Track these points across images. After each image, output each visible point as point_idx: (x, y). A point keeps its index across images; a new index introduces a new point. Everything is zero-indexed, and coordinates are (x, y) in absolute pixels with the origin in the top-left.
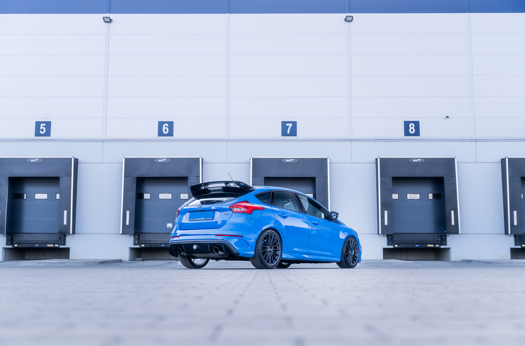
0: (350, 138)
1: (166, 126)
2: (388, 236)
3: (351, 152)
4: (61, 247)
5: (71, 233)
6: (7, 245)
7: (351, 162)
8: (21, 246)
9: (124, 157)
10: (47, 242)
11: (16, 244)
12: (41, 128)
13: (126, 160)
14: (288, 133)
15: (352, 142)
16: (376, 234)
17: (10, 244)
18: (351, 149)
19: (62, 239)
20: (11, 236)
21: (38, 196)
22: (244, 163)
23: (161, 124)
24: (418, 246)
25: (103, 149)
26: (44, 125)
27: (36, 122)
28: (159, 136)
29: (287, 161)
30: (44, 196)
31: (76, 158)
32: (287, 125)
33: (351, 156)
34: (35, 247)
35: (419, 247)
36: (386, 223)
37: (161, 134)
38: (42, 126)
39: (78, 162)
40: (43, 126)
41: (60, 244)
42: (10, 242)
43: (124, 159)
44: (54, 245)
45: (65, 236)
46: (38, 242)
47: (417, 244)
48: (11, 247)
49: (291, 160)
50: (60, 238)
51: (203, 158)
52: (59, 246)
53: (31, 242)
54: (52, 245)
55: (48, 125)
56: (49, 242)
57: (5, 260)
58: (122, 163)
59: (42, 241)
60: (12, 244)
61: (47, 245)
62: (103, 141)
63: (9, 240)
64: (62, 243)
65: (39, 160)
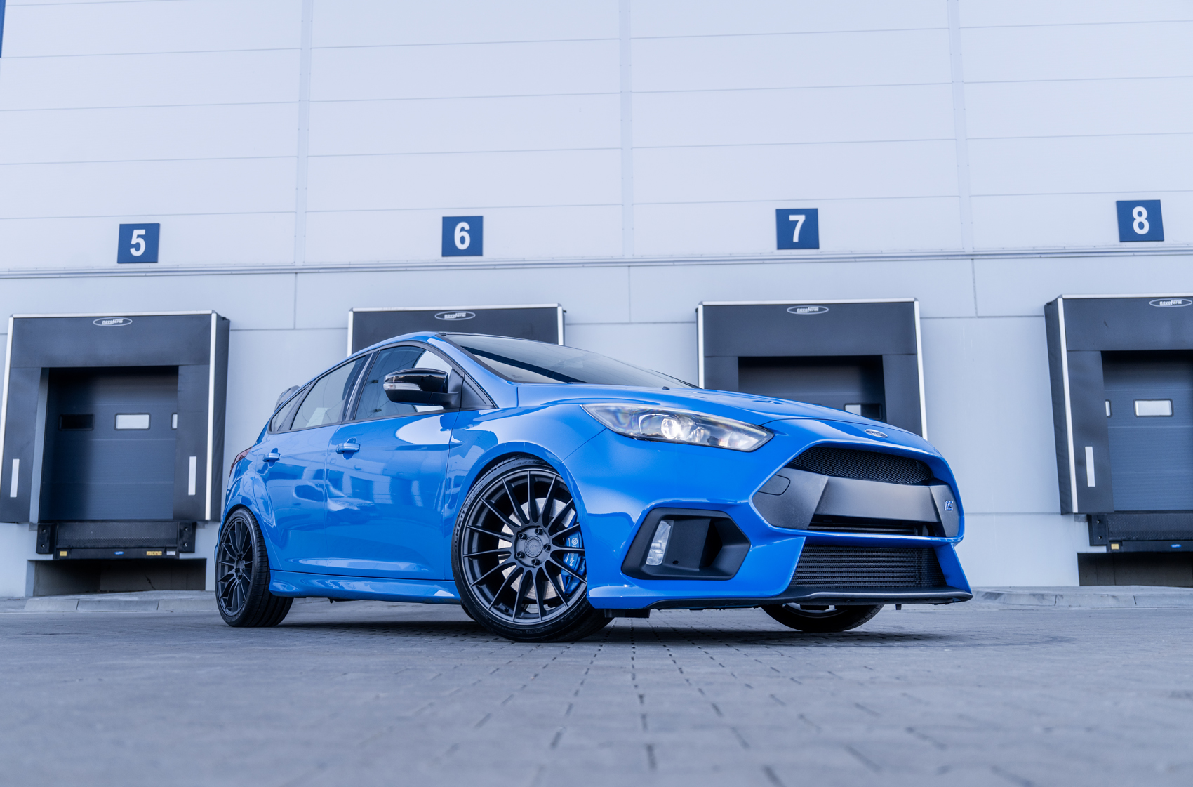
0: (969, 251)
1: (463, 229)
2: (1089, 519)
3: (974, 287)
4: (182, 556)
5: (208, 517)
6: (39, 551)
7: (974, 315)
8: (76, 555)
9: (351, 310)
10: (145, 545)
11: (64, 549)
12: (134, 241)
13: (357, 315)
14: (796, 239)
15: (975, 261)
16: (1057, 513)
17: (47, 551)
18: (974, 279)
19: (185, 534)
20: (49, 530)
21: (127, 422)
22: (676, 323)
23: (449, 224)
24: (1177, 548)
25: (296, 292)
26: (143, 232)
27: (121, 225)
28: (444, 254)
29: (800, 311)
30: (140, 422)
31: (222, 315)
32: (792, 218)
33: (975, 298)
34: (113, 557)
35: (1180, 550)
36: (1091, 483)
37: (449, 249)
38: (137, 237)
39: (231, 328)
40: (139, 236)
41: (181, 548)
42: (48, 544)
43: (351, 314)
44: (165, 552)
45: (194, 526)
46: (122, 545)
47: (1176, 540)
48: (50, 557)
49: (810, 309)
50: (181, 533)
51: (565, 308)
52: (177, 555)
53: (103, 545)
54: (159, 553)
55: (152, 232)
56: (152, 545)
57: (36, 594)
58: (347, 328)
59: (132, 541)
60: (53, 549)
61: (146, 553)
62: (296, 272)
63: (46, 539)
64: (186, 545)
65: (125, 321)
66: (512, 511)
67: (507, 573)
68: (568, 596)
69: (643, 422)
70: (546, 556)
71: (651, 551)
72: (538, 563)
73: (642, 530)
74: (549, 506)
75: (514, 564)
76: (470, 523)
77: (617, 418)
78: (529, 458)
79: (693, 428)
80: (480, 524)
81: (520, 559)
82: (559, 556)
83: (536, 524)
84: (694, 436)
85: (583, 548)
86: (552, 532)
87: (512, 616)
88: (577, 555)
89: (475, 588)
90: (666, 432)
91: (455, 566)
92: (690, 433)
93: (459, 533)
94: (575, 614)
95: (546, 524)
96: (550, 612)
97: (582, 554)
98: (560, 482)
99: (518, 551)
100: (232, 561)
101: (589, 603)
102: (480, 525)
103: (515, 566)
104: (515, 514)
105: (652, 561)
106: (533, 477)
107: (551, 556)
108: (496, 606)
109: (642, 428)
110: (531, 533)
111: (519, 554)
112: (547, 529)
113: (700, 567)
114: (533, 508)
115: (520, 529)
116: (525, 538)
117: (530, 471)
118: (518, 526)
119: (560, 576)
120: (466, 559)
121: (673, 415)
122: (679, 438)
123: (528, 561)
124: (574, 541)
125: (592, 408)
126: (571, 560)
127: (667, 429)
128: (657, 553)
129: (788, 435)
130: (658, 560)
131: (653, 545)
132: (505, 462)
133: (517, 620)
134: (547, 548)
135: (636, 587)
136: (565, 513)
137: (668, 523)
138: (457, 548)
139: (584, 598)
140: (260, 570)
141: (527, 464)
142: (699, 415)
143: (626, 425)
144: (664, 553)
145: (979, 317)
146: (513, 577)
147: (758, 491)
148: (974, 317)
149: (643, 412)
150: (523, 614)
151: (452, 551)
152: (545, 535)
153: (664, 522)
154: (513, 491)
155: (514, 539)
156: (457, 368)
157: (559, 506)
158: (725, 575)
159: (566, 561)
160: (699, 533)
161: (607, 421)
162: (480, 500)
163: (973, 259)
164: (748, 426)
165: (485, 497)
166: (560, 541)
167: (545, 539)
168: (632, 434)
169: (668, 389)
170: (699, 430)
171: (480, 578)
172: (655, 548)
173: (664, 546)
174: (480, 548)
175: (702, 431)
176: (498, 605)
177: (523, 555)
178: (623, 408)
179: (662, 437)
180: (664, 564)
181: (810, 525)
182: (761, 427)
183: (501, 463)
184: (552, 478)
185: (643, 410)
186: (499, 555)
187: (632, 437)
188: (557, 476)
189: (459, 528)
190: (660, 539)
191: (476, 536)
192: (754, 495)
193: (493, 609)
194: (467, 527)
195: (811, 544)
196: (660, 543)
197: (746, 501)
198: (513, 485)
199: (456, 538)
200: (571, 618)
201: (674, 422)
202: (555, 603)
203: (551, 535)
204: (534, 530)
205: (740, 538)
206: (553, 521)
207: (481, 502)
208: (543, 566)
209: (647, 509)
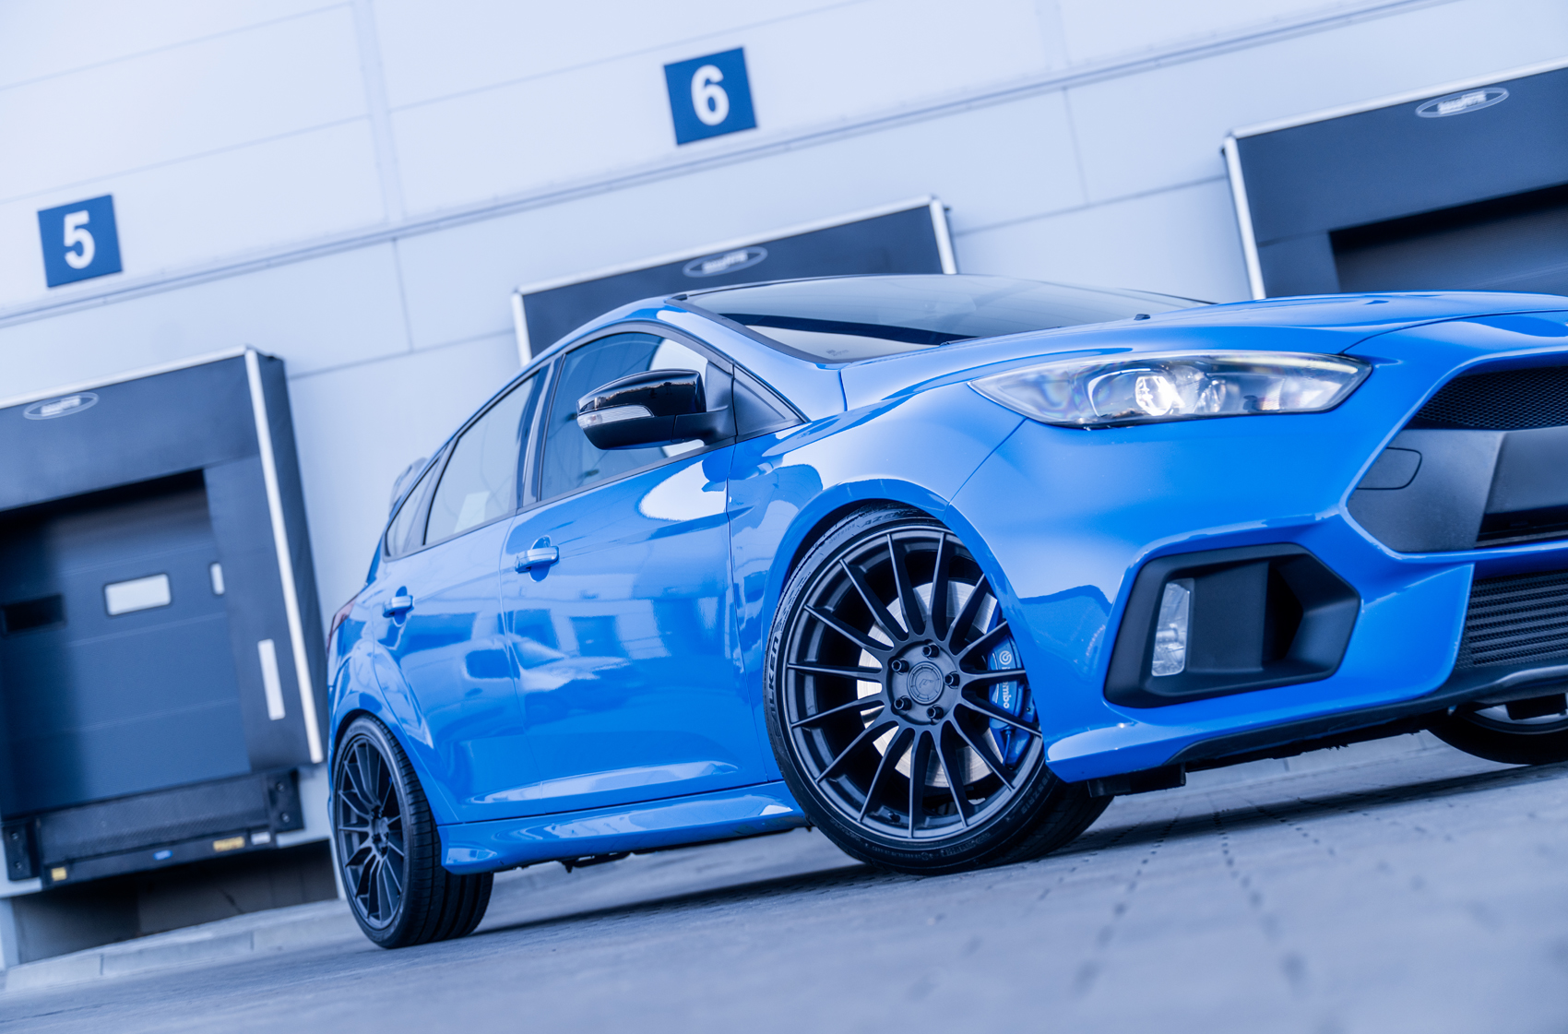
1: (708, 82)
4: (284, 840)
5: (316, 755)
6: (14, 877)
8: (86, 872)
9: (516, 291)
10: (209, 830)
11: (58, 865)
12: (70, 237)
13: (529, 300)
17: (28, 872)
19: (281, 797)
20: (23, 832)
21: (124, 597)
23: (679, 76)
25: (400, 276)
26: (83, 217)
27: (40, 213)
28: (680, 141)
29: (1445, 109)
30: (153, 592)
31: (267, 351)
34: (151, 865)
37: (689, 128)
38: (74, 230)
39: (288, 375)
40: (77, 227)
41: (279, 825)
42: (27, 861)
43: (518, 301)
44: (249, 838)
45: (293, 778)
46: (165, 839)
48: (35, 885)
49: (1467, 101)
50: (272, 796)
51: (947, 203)
52: (273, 839)
53: (130, 845)
54: (237, 843)
55: (101, 213)
56: (221, 828)
57: (23, 959)
58: (513, 331)
59: (183, 827)
60: (38, 867)
61: (212, 846)
62: (394, 237)
63: (21, 851)
64: (286, 818)
65: (84, 401)
66: (872, 622)
67: (882, 744)
68: (1009, 770)
69: (1096, 392)
70: (953, 698)
71: (1158, 649)
72: (941, 713)
73: (1133, 609)
74: (942, 597)
75: (893, 724)
76: (793, 660)
77: (1043, 393)
78: (886, 508)
79: (1204, 385)
80: (812, 656)
81: (905, 712)
82: (979, 691)
83: (922, 637)
84: (1208, 401)
85: (1023, 668)
86: (956, 646)
87: (907, 828)
88: (1015, 683)
89: (824, 784)
90: (1147, 404)
91: (780, 749)
92: (1200, 395)
93: (774, 684)
94: (1032, 802)
95: (941, 633)
96: (982, 807)
97: (1022, 680)
98: (954, 545)
99: (897, 696)
100: (363, 822)
101: (1054, 776)
102: (814, 660)
103: (897, 727)
104: (877, 624)
105: (1164, 667)
106: (898, 544)
107: (964, 695)
108: (873, 813)
109: (1097, 404)
110: (916, 656)
111: (899, 703)
112: (945, 643)
113: (1264, 663)
114: (912, 606)
115: (891, 653)
116: (906, 668)
117: (891, 533)
118: (889, 648)
119: (989, 731)
120: (798, 732)
121: (1156, 367)
122: (1177, 410)
123: (920, 713)
124: (1004, 659)
125: (989, 384)
126: (1005, 696)
127: (1148, 397)
128: (1172, 649)
129: (1400, 362)
130: (1175, 664)
131: (1159, 635)
132: (839, 525)
133: (919, 834)
134: (952, 680)
135: (1141, 725)
136: (976, 603)
137: (1182, 586)
138: (776, 712)
139: (1042, 768)
140: (419, 829)
141: (882, 521)
142: (1209, 357)
143: (1064, 405)
144: (1184, 647)
146: (897, 750)
147: (1357, 488)
149: (1095, 372)
150: (928, 819)
151: (768, 720)
152: (944, 655)
153: (1175, 586)
154: (866, 580)
155: (884, 675)
156: (716, 359)
157: (963, 592)
158: (1319, 671)
159: (995, 699)
160: (1251, 591)
161: (1025, 402)
162: (803, 610)
164: (1314, 359)
165: (811, 603)
166: (976, 661)
167: (947, 664)
168: (1081, 421)
169: (1146, 317)
170: (1217, 388)
171: (831, 763)
172: (1165, 641)
173: (1183, 635)
174: (822, 704)
175: (1223, 389)
176: (877, 810)
177: (908, 704)
178: (1050, 371)
179: (1140, 415)
180: (1189, 670)
181: (1480, 538)
182: (1343, 357)
183: (833, 529)
184: (937, 541)
185: (1094, 368)
186: (863, 713)
187: (1080, 428)
188: (946, 534)
189: (772, 673)
190: (1173, 621)
191: (809, 683)
192: (1350, 498)
193: (868, 821)
194: (787, 669)
195: (1488, 577)
196: (1175, 630)
197: (1337, 512)
198: (863, 569)
199: (771, 693)
200: (1024, 811)
201: (1161, 381)
202: (988, 787)
203: (955, 654)
204: (920, 650)
205: (1337, 589)
206: (953, 624)
207: (805, 615)
208: (950, 717)
209: (1136, 565)
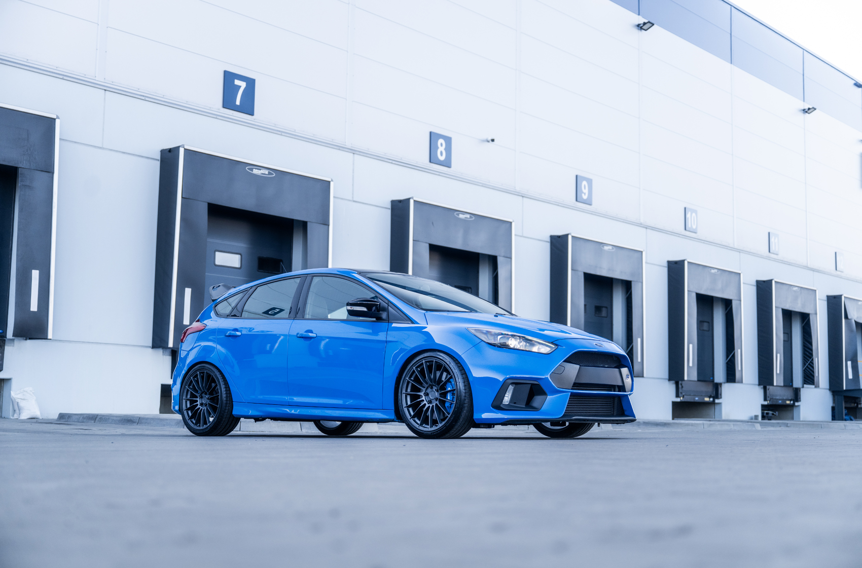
3: (353, 176)
7: (351, 199)
33: (353, 185)
69: (500, 338)
77: (487, 336)
84: (521, 346)
90: (511, 344)
105: (506, 403)
113: (524, 405)
127: (514, 343)
128: (507, 399)
131: (506, 395)
137: (512, 386)
143: (491, 339)
144: (510, 399)
145: (354, 201)
147: (552, 372)
148: (349, 200)
149: (502, 334)
158: (536, 409)
163: (354, 154)
164: (548, 343)
173: (510, 396)
175: (525, 344)
179: (506, 345)
180: (510, 404)
181: (573, 387)
182: (552, 343)
187: (494, 345)
190: (509, 393)
192: (550, 375)
195: (572, 395)
197: (547, 377)
205: (542, 393)
